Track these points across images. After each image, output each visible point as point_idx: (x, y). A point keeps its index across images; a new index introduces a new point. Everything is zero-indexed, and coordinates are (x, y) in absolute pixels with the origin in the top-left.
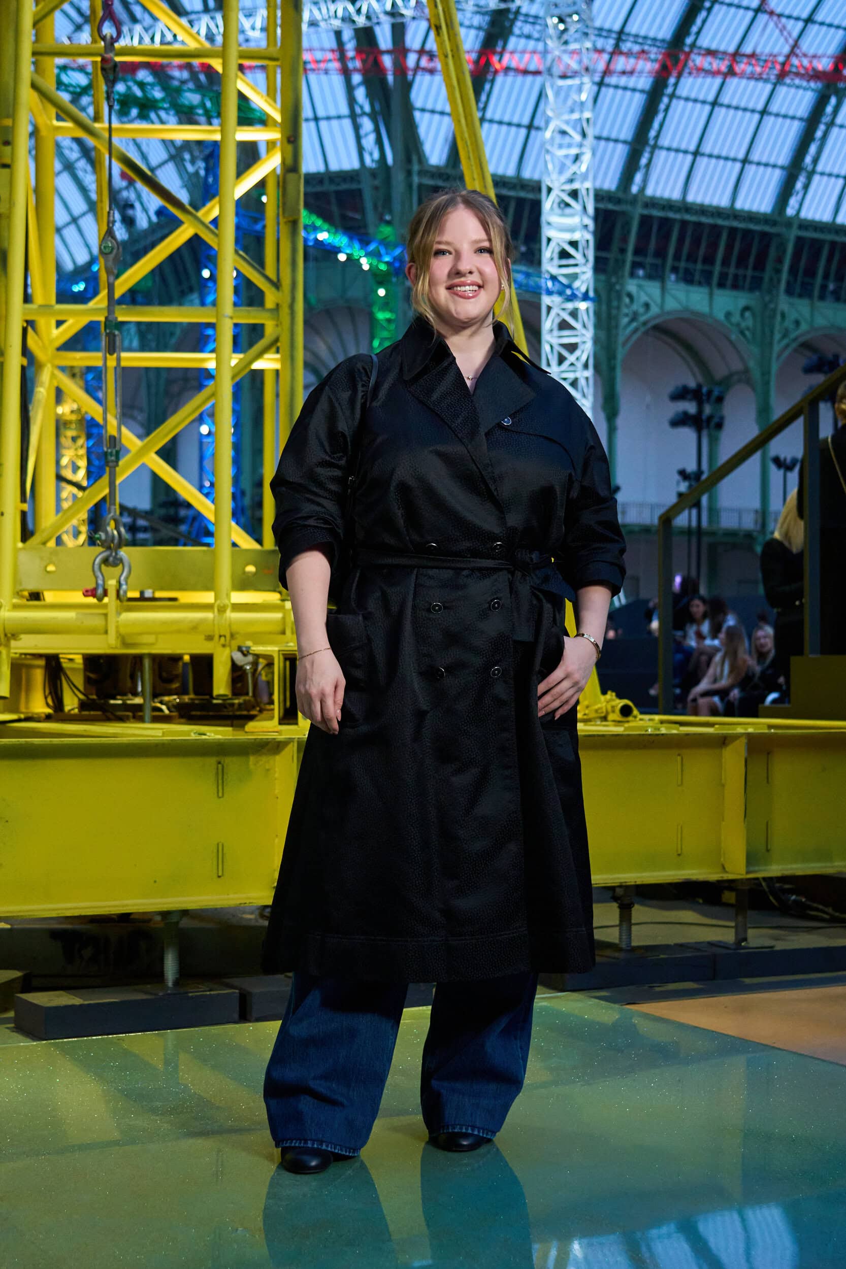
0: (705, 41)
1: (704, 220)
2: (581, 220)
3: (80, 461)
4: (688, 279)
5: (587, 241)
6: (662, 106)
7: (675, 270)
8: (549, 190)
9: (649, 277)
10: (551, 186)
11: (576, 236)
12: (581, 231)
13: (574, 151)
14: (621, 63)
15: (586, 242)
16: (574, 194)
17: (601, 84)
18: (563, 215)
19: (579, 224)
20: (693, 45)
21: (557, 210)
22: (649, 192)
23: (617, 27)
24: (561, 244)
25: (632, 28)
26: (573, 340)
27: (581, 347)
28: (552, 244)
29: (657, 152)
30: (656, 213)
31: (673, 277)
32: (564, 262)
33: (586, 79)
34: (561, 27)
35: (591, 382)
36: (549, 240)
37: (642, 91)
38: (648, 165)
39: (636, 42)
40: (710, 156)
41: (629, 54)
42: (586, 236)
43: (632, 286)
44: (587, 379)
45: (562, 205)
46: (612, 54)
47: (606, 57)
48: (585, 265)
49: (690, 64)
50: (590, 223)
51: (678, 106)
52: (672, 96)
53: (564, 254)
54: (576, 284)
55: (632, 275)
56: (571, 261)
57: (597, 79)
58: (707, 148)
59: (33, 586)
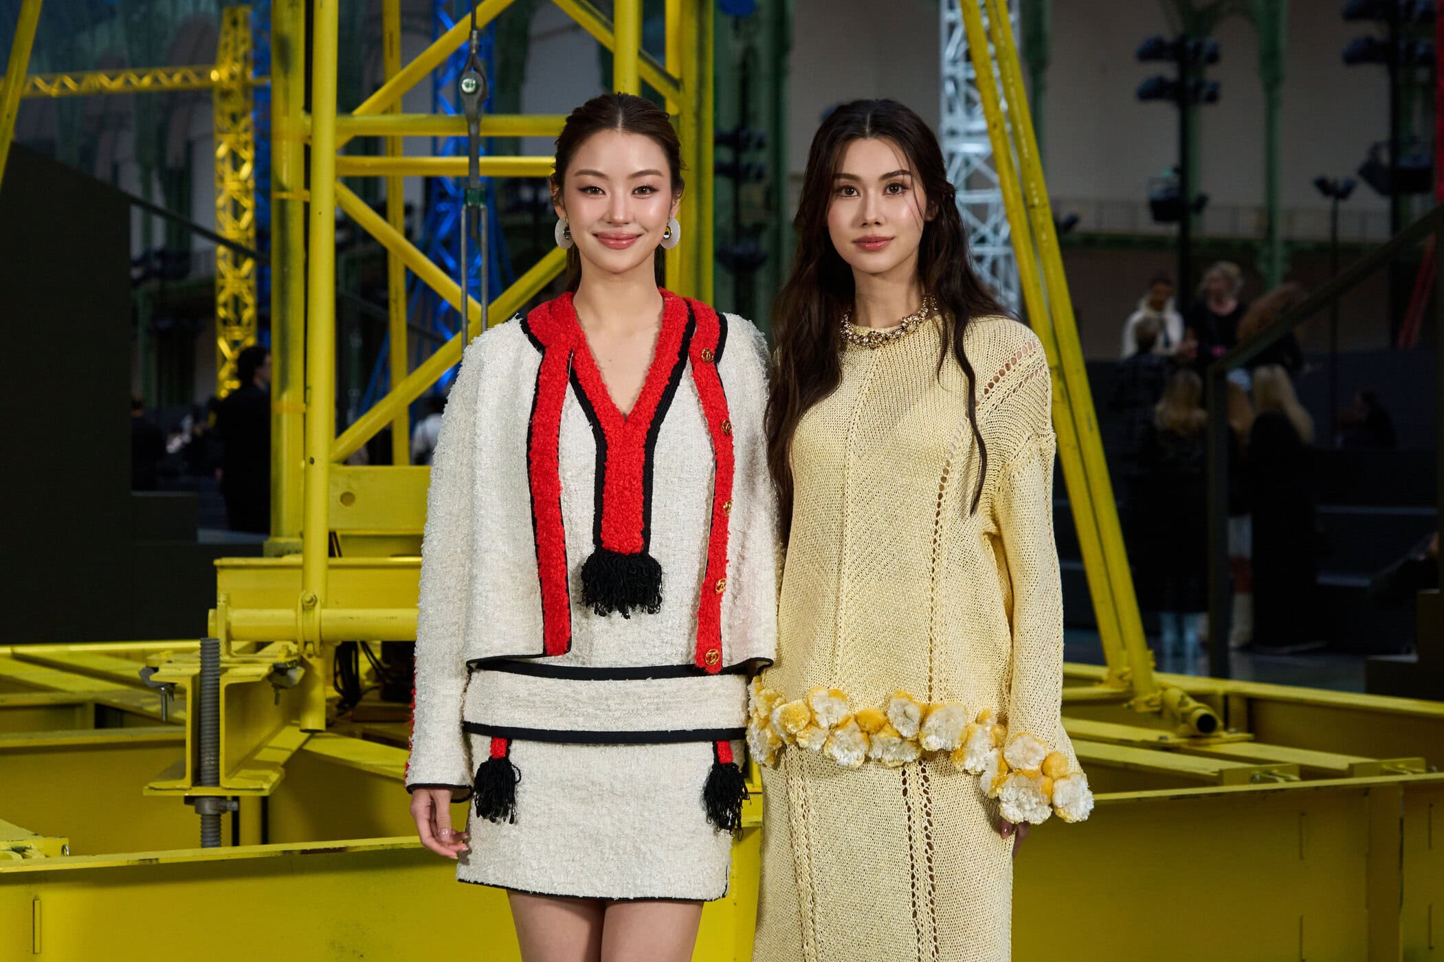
3: (244, 149)
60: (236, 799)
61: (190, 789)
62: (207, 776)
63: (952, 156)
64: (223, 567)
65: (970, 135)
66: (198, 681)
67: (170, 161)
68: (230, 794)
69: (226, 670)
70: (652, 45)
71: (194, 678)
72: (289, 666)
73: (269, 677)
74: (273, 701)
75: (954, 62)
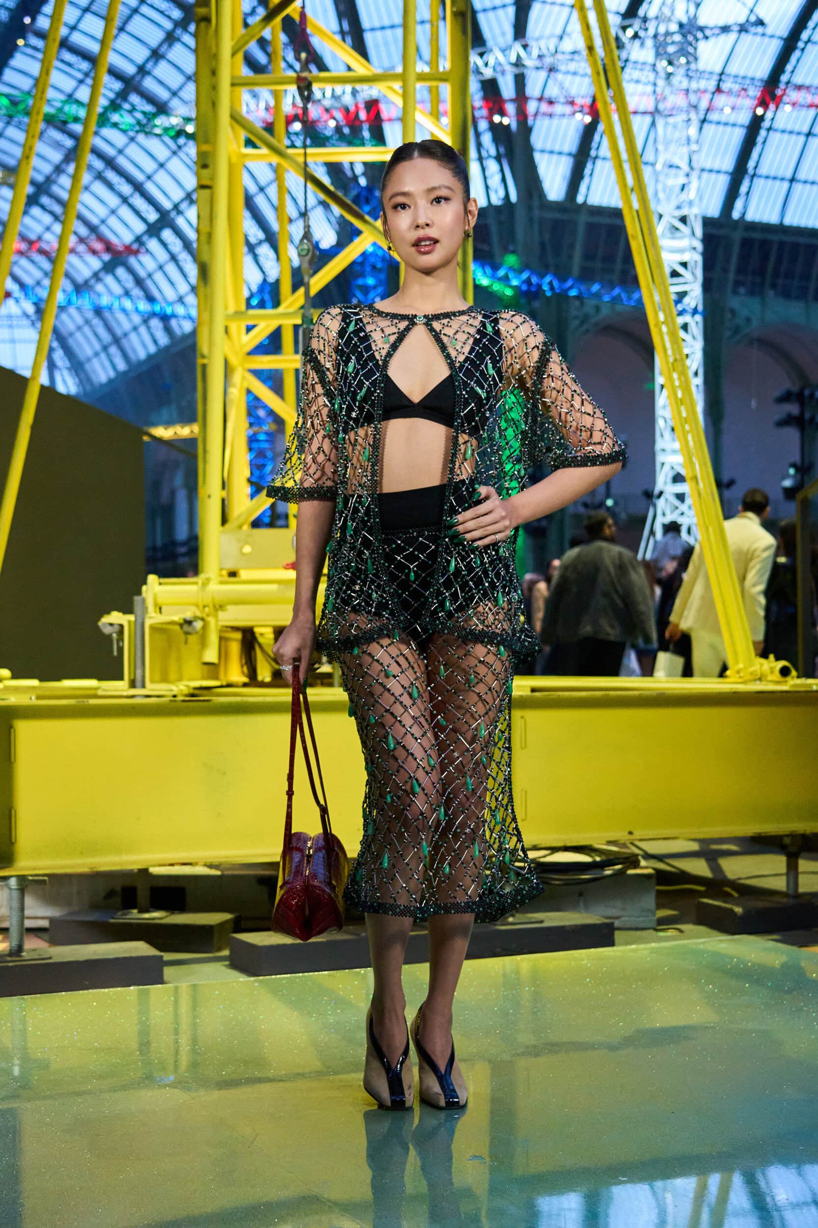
0: (798, 79)
1: (801, 240)
2: (690, 243)
4: (786, 294)
5: (696, 262)
6: (760, 139)
7: (774, 286)
8: (661, 216)
9: (752, 293)
10: (662, 213)
11: (686, 257)
12: (690, 252)
13: (682, 180)
14: (721, 100)
15: (694, 262)
16: (683, 220)
17: (704, 121)
18: (674, 238)
19: (688, 246)
20: (788, 83)
21: (668, 234)
22: (749, 217)
23: (718, 69)
24: (672, 264)
25: (732, 69)
27: (692, 357)
29: (755, 179)
30: (756, 236)
31: (772, 293)
32: (675, 280)
33: (693, 116)
34: (670, 69)
35: (701, 388)
37: (742, 126)
38: (748, 193)
39: (736, 82)
40: (805, 182)
41: (730, 92)
42: (696, 258)
43: (735, 302)
44: (697, 386)
45: (674, 230)
46: (714, 93)
47: (708, 96)
48: (694, 282)
49: (785, 99)
50: (699, 246)
51: (775, 137)
52: (769, 129)
53: (675, 274)
54: (686, 300)
55: (735, 292)
56: (681, 280)
57: (702, 117)
58: (802, 175)
59: (231, 566)
63: (662, 465)
65: (674, 452)
66: (133, 625)
69: (151, 618)
71: (129, 622)
72: (192, 619)
73: (181, 625)
74: (183, 641)
75: (664, 407)
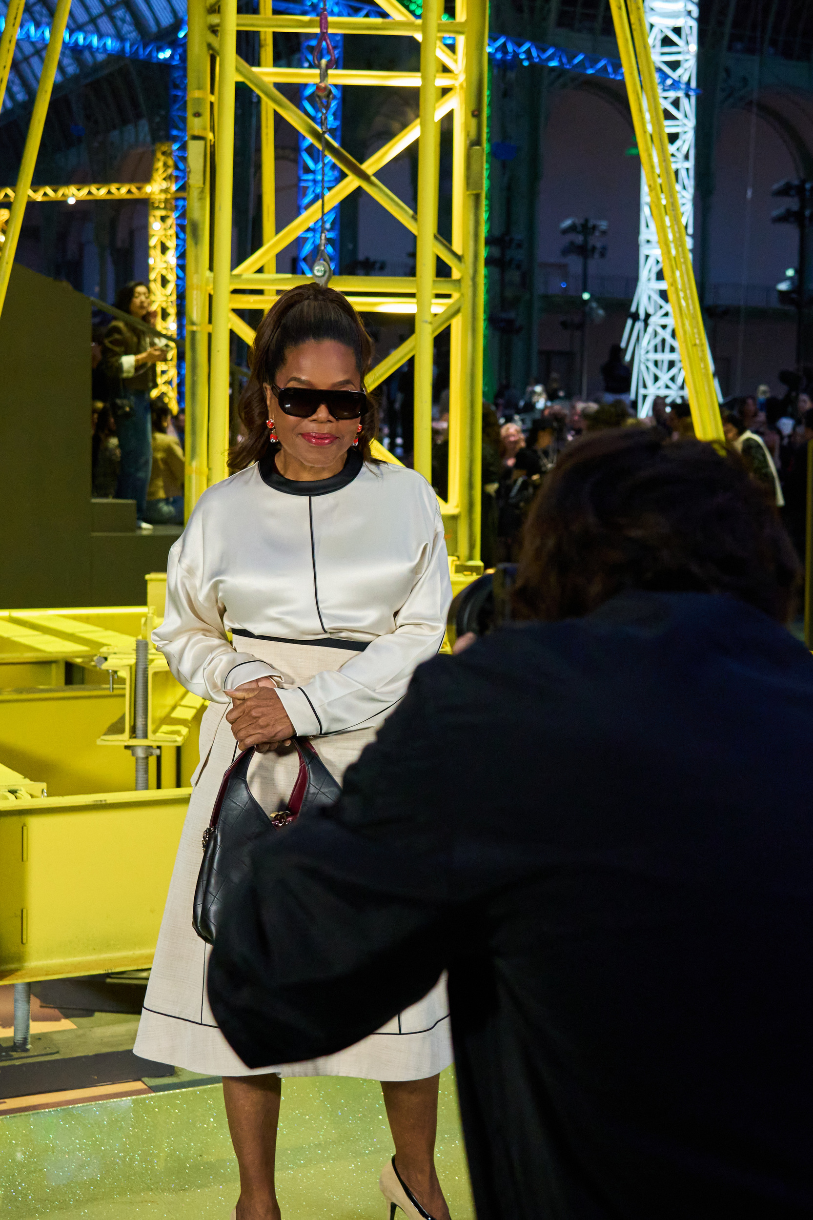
2: (685, 6)
3: (169, 241)
4: (787, 53)
5: (691, 28)
7: (773, 43)
9: (748, 50)
11: (679, 23)
12: (685, 17)
15: (689, 29)
19: (683, 10)
24: (664, 30)
26: (674, 130)
27: (682, 137)
28: (655, 30)
31: (771, 50)
32: (667, 49)
35: (692, 173)
36: (652, 26)
42: (690, 24)
43: (729, 60)
44: (687, 169)
48: (688, 51)
50: (695, 10)
53: (667, 41)
54: (678, 73)
55: (730, 48)
56: (674, 49)
60: (159, 747)
61: (128, 740)
62: (139, 732)
63: (647, 257)
64: (151, 580)
66: (134, 669)
67: (119, 244)
68: (155, 744)
69: (152, 660)
70: (444, 231)
71: (131, 669)
